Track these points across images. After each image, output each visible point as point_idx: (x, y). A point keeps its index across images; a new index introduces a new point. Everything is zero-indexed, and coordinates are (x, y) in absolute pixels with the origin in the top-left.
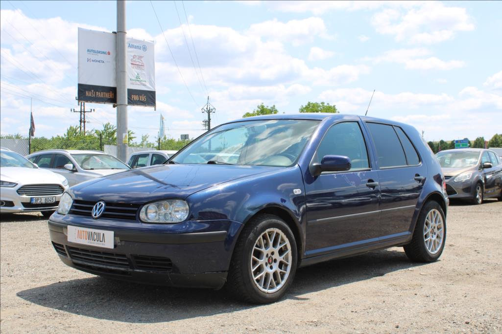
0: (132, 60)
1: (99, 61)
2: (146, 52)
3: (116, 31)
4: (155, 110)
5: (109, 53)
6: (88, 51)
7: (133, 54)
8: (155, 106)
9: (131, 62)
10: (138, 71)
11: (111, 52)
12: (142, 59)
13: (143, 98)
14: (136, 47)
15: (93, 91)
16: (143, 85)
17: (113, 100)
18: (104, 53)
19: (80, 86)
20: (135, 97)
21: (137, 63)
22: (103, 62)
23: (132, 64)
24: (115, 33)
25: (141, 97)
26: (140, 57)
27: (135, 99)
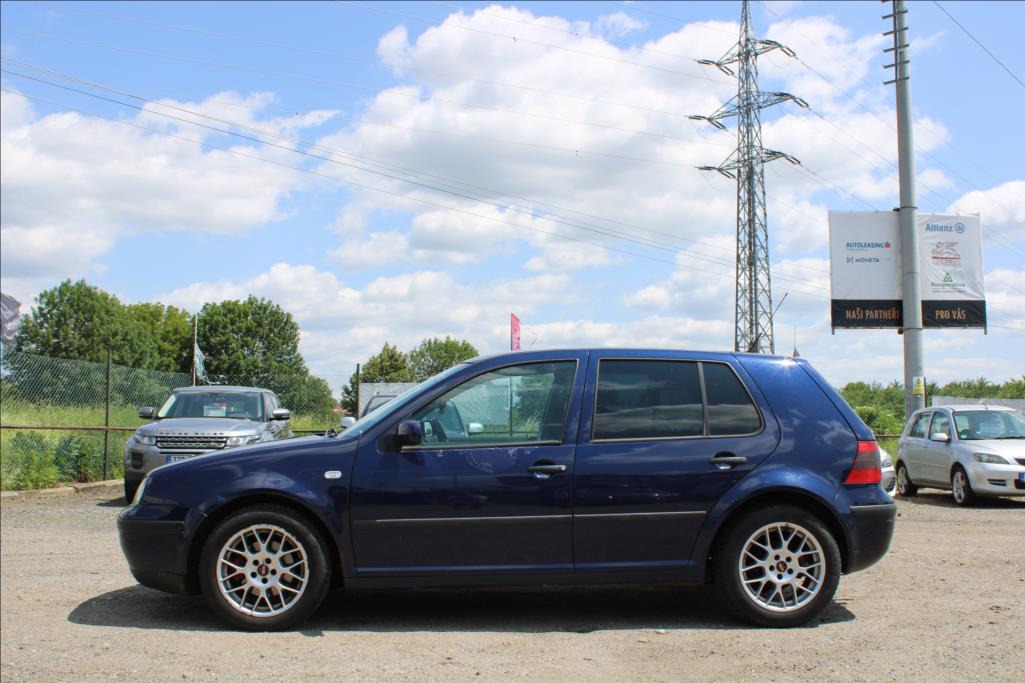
0: (933, 251)
1: (870, 260)
2: (964, 234)
3: (899, 206)
4: (986, 333)
5: (888, 245)
6: (848, 245)
7: (936, 241)
8: (985, 326)
9: (931, 254)
10: (949, 268)
11: (890, 242)
12: (955, 248)
13: (959, 314)
14: (942, 229)
15: (858, 309)
16: (960, 291)
17: (898, 322)
18: (878, 245)
19: (835, 303)
20: (943, 314)
21: (945, 256)
22: (878, 260)
23: (934, 258)
24: (897, 210)
25: (954, 313)
26: (951, 245)
27: (942, 316)
